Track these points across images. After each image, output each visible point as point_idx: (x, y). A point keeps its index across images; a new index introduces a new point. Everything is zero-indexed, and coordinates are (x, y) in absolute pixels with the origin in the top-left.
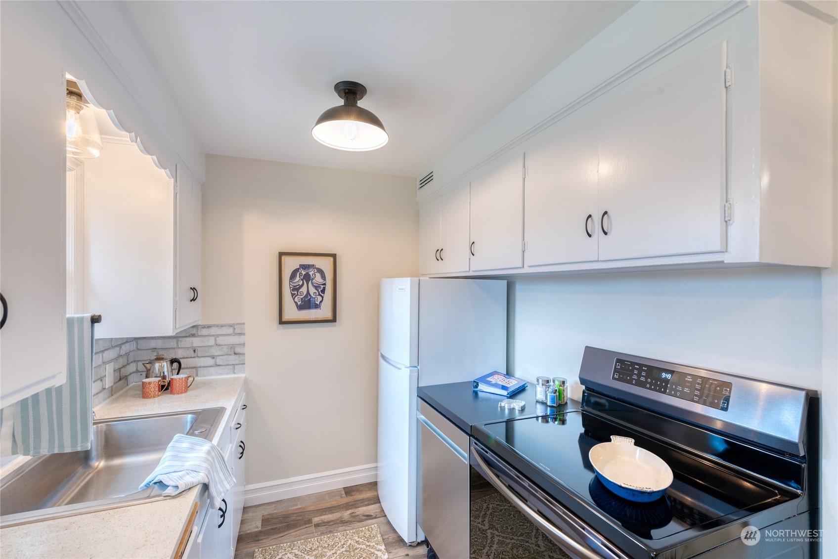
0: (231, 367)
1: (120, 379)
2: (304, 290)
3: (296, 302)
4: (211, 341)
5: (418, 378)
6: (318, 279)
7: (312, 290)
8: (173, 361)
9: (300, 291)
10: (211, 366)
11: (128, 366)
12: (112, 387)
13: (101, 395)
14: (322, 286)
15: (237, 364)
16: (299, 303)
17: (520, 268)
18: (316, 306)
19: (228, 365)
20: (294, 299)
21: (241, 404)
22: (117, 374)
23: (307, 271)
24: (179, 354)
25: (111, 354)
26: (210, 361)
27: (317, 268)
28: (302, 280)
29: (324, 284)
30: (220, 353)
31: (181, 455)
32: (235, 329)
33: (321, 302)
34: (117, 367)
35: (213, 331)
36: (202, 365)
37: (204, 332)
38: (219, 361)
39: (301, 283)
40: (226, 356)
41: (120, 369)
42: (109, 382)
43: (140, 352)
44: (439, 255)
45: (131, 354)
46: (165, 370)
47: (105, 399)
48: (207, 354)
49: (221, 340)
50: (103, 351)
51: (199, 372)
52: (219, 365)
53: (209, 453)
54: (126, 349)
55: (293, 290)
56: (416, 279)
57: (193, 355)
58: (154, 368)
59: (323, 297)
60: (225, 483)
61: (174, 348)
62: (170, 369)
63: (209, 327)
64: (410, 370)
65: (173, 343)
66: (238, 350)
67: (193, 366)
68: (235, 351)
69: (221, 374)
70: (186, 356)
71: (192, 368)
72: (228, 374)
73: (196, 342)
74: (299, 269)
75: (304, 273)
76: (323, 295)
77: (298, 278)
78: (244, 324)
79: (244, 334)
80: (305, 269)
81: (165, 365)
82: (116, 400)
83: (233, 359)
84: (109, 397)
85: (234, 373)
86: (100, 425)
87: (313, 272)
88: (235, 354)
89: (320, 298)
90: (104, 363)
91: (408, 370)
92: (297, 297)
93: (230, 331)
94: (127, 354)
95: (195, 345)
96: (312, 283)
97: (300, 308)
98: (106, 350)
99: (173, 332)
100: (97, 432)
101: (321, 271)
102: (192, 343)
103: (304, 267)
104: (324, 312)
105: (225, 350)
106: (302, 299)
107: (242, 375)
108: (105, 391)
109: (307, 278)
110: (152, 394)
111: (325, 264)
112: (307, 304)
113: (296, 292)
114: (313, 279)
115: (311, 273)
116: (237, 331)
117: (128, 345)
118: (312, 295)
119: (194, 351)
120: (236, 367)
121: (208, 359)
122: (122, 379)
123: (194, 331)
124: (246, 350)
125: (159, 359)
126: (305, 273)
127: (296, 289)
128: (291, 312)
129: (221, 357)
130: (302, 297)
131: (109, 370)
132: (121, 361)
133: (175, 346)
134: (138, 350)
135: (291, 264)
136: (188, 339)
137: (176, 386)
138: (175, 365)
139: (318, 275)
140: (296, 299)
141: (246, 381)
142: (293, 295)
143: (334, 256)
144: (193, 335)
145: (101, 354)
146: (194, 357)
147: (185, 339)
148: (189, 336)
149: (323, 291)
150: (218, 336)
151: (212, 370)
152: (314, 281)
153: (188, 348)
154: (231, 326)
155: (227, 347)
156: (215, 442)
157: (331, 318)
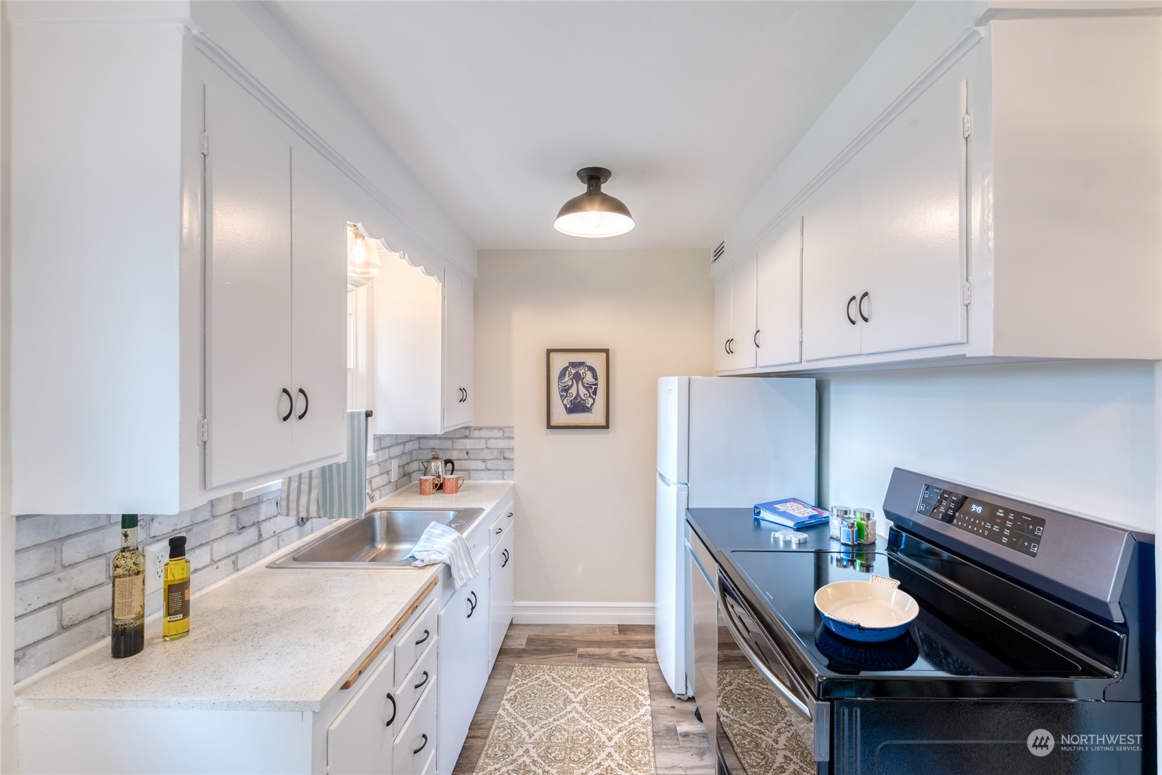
0: (500, 472)
1: (404, 476)
2: (573, 391)
3: (565, 405)
4: (482, 444)
5: (688, 498)
6: (589, 378)
7: (583, 391)
8: (447, 462)
9: (569, 392)
10: (482, 470)
11: (411, 464)
12: (397, 481)
13: (388, 487)
14: (593, 387)
15: (506, 470)
16: (568, 406)
17: (797, 363)
18: (584, 409)
19: (498, 470)
20: (563, 402)
21: (506, 511)
22: (402, 470)
23: (577, 370)
24: (454, 455)
25: (396, 451)
26: (481, 465)
27: (588, 366)
28: (572, 379)
29: (596, 384)
30: (490, 457)
31: (433, 539)
32: (504, 432)
33: (592, 404)
34: (401, 463)
35: (484, 433)
36: (475, 468)
37: (476, 434)
38: (490, 465)
39: (570, 383)
40: (496, 461)
41: (404, 466)
42: (394, 476)
43: (421, 451)
44: (729, 347)
45: (414, 452)
46: (440, 470)
47: (391, 492)
48: (479, 457)
49: (492, 443)
50: (389, 447)
51: (471, 475)
52: (489, 470)
53: (455, 541)
54: (409, 447)
55: (562, 391)
56: (687, 378)
57: (466, 457)
58: (431, 468)
59: (594, 400)
60: (469, 572)
61: (450, 449)
62: (444, 469)
63: (480, 429)
64: (678, 487)
65: (448, 444)
66: (507, 455)
67: (466, 468)
68: (505, 456)
69: (491, 479)
70: (460, 457)
71: (466, 470)
72: (498, 479)
73: (469, 444)
74: (568, 367)
75: (573, 371)
76: (594, 397)
77: (567, 378)
78: (513, 427)
79: (513, 438)
80: (574, 367)
81: (440, 464)
82: (400, 494)
83: (502, 464)
84: (394, 491)
85: (504, 479)
86: (383, 512)
87: (583, 371)
88: (505, 459)
89: (591, 401)
90: (390, 458)
91: (676, 487)
92: (566, 399)
93: (499, 434)
94: (411, 452)
95: (468, 447)
96: (583, 384)
97: (570, 411)
98: (392, 446)
99: (441, 431)
100: (381, 518)
101: (591, 369)
102: (465, 445)
103: (573, 365)
104: (596, 416)
105: (496, 454)
106: (571, 401)
107: (512, 482)
108: (392, 484)
109: (577, 377)
110: (428, 491)
111: (597, 361)
112: (577, 407)
113: (565, 394)
114: (583, 379)
115: (581, 372)
116: (507, 435)
117: (411, 443)
118: (582, 396)
119: (467, 453)
120: (505, 472)
121: (480, 462)
122: (406, 475)
123: (467, 433)
124: (515, 455)
125: (435, 458)
126: (576, 371)
127: (566, 390)
128: (560, 416)
129: (491, 461)
130: (571, 399)
131: (394, 465)
132: (405, 459)
133: (450, 447)
134: (420, 449)
135: (560, 361)
136: (462, 441)
137: (448, 486)
138: (449, 465)
139: (589, 374)
140: (565, 402)
141: (514, 488)
142: (561, 396)
143: (607, 351)
144: (466, 437)
145: (387, 450)
146: (467, 460)
147: (459, 440)
148: (462, 438)
149: (595, 393)
150: (489, 438)
151: (483, 473)
152: (584, 380)
153: (461, 450)
154: (500, 429)
155: (496, 450)
156: (464, 535)
157: (604, 424)
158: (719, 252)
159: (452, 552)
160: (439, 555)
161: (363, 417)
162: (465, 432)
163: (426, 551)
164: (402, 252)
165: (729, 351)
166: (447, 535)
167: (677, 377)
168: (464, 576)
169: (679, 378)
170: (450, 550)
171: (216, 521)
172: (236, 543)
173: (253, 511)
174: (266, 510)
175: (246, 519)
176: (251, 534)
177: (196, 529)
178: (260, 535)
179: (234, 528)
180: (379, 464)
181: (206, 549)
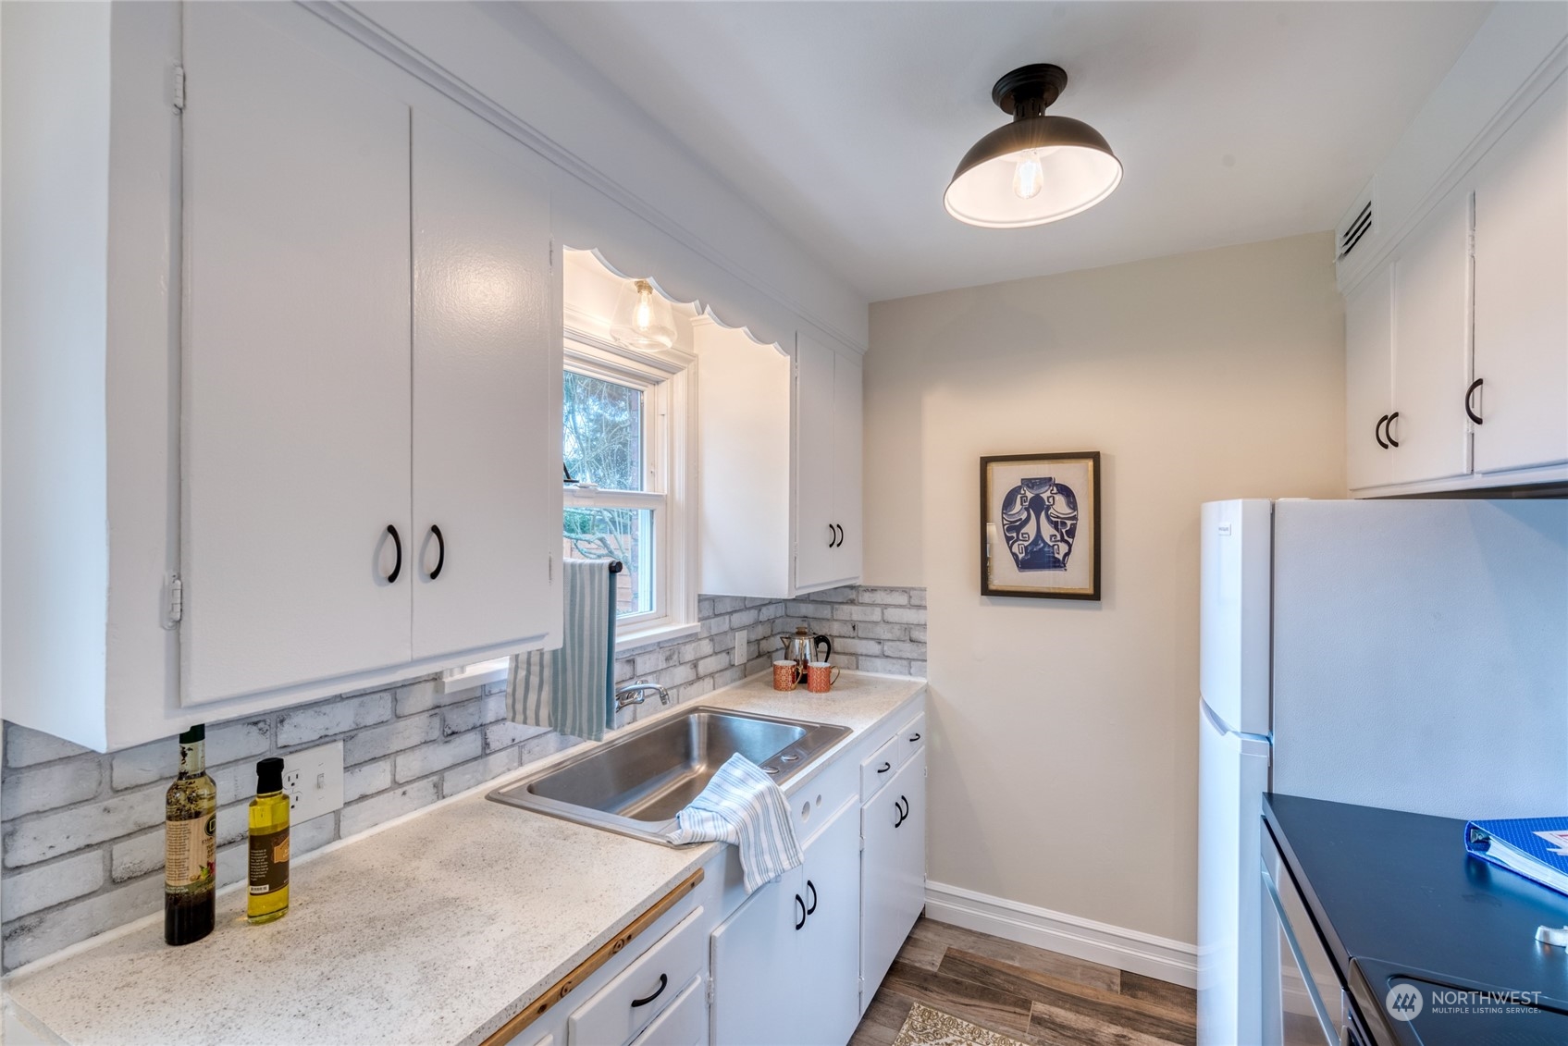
0: (905, 662)
1: (760, 655)
2: (1030, 529)
3: (1014, 554)
4: (876, 615)
5: (1270, 769)
6: (1060, 507)
7: (1047, 531)
8: (819, 639)
9: (1022, 531)
10: (876, 657)
11: (772, 638)
12: (745, 664)
13: (728, 674)
14: (1069, 523)
15: (914, 660)
16: (1021, 556)
18: (1055, 562)
19: (901, 658)
20: (1011, 548)
21: (906, 729)
22: (753, 648)
23: (1037, 492)
24: (834, 629)
25: (746, 618)
26: (873, 648)
27: (1057, 485)
28: (1027, 509)
29: (1075, 518)
30: (888, 636)
31: (727, 786)
32: (910, 597)
33: (1067, 554)
34: (753, 637)
35: (880, 597)
36: (864, 652)
37: (866, 597)
38: (888, 648)
39: (1024, 516)
40: (898, 643)
41: (758, 641)
42: (740, 656)
43: (789, 620)
44: (1387, 432)
45: (777, 621)
46: (808, 653)
47: (733, 681)
48: (871, 635)
49: (892, 614)
50: (731, 613)
51: (860, 662)
52: (887, 657)
53: (760, 796)
54: (767, 613)
55: (1009, 529)
56: (1266, 503)
57: (852, 634)
58: (794, 646)
59: (1070, 546)
61: (828, 620)
62: (813, 651)
63: (873, 590)
64: (1244, 742)
65: (825, 612)
66: (916, 634)
67: (852, 651)
68: (911, 635)
69: (890, 672)
70: (843, 634)
71: (852, 654)
72: (901, 673)
73: (856, 613)
74: (1020, 487)
75: (1030, 495)
76: (1070, 540)
77: (1018, 507)
78: (925, 590)
79: (925, 608)
80: (1032, 488)
81: (807, 643)
82: (743, 686)
83: (908, 650)
84: (740, 679)
85: (910, 674)
86: (702, 714)
87: (1048, 494)
88: (911, 641)
89: (1063, 548)
90: (732, 629)
91: (1238, 741)
92: (1016, 544)
93: (903, 600)
94: (772, 621)
95: (855, 617)
96: (1048, 517)
97: (1023, 565)
98: (736, 611)
99: (789, 594)
100: (699, 723)
101: (1065, 491)
102: (851, 614)
103: (1030, 483)
104: (1076, 575)
105: (897, 632)
106: (1026, 547)
107: (922, 681)
108: (734, 669)
109: (1037, 506)
110: (783, 685)
111: (1076, 476)
112: (1037, 558)
113: (1014, 535)
114: (1048, 508)
115: (1045, 496)
116: (914, 602)
117: (772, 608)
118: (1047, 540)
119: (854, 627)
120: (913, 663)
121: (872, 643)
122: (761, 656)
123: (853, 595)
124: (929, 636)
125: (801, 633)
126: (1034, 498)
127: (1013, 528)
128: (1006, 573)
129: (890, 643)
130: (1026, 544)
131: (740, 640)
132: (760, 631)
133: (829, 616)
134: (787, 616)
135: (1005, 479)
136: (845, 607)
137: (815, 678)
138: (823, 646)
139: (1060, 500)
140: (1015, 549)
141: (926, 690)
142: (1008, 539)
143: (1095, 457)
144: (852, 602)
145: (727, 617)
146: (853, 638)
147: (842, 606)
148: (847, 603)
149: (1071, 533)
150: (886, 606)
151: (878, 662)
152: (1051, 511)
153: (845, 622)
154: (905, 591)
155: (898, 626)
156: (784, 787)
157: (1089, 590)
158: (1358, 230)
159: (748, 820)
160: (720, 822)
161: (606, 573)
162: (849, 594)
163: (705, 809)
164: (697, 302)
165: (1387, 442)
166: (751, 782)
167: (1240, 501)
168: (770, 865)
169: (1243, 503)
170: (743, 814)
171: (402, 724)
172: (442, 756)
173: (472, 708)
174: (495, 707)
175: (457, 719)
176: (470, 744)
177: (362, 735)
178: (486, 745)
179: (436, 734)
180: (711, 638)
181: (385, 766)
